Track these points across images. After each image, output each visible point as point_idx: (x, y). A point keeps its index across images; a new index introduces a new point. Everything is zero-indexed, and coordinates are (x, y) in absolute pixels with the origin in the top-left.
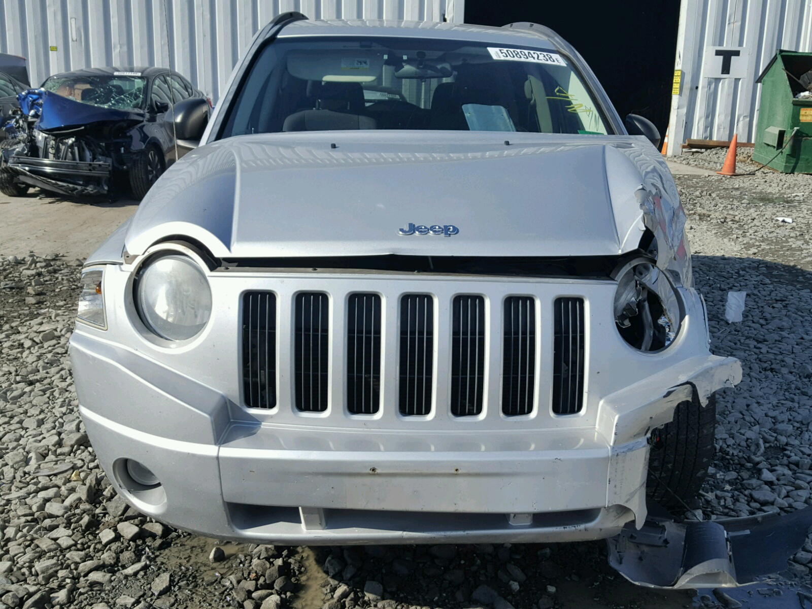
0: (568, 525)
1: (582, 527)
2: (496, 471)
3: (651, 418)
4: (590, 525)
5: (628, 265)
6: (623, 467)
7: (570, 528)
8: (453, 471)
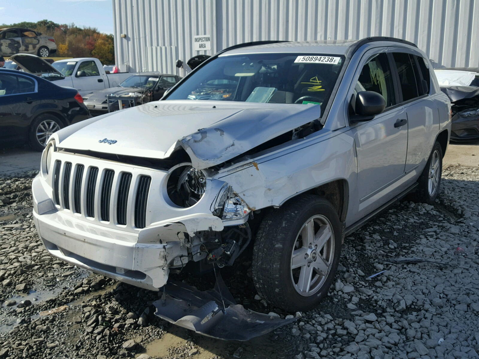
0: (134, 278)
1: (139, 280)
2: (94, 243)
3: (158, 235)
4: (142, 281)
5: (178, 165)
6: (142, 254)
7: (134, 280)
8: (83, 240)
